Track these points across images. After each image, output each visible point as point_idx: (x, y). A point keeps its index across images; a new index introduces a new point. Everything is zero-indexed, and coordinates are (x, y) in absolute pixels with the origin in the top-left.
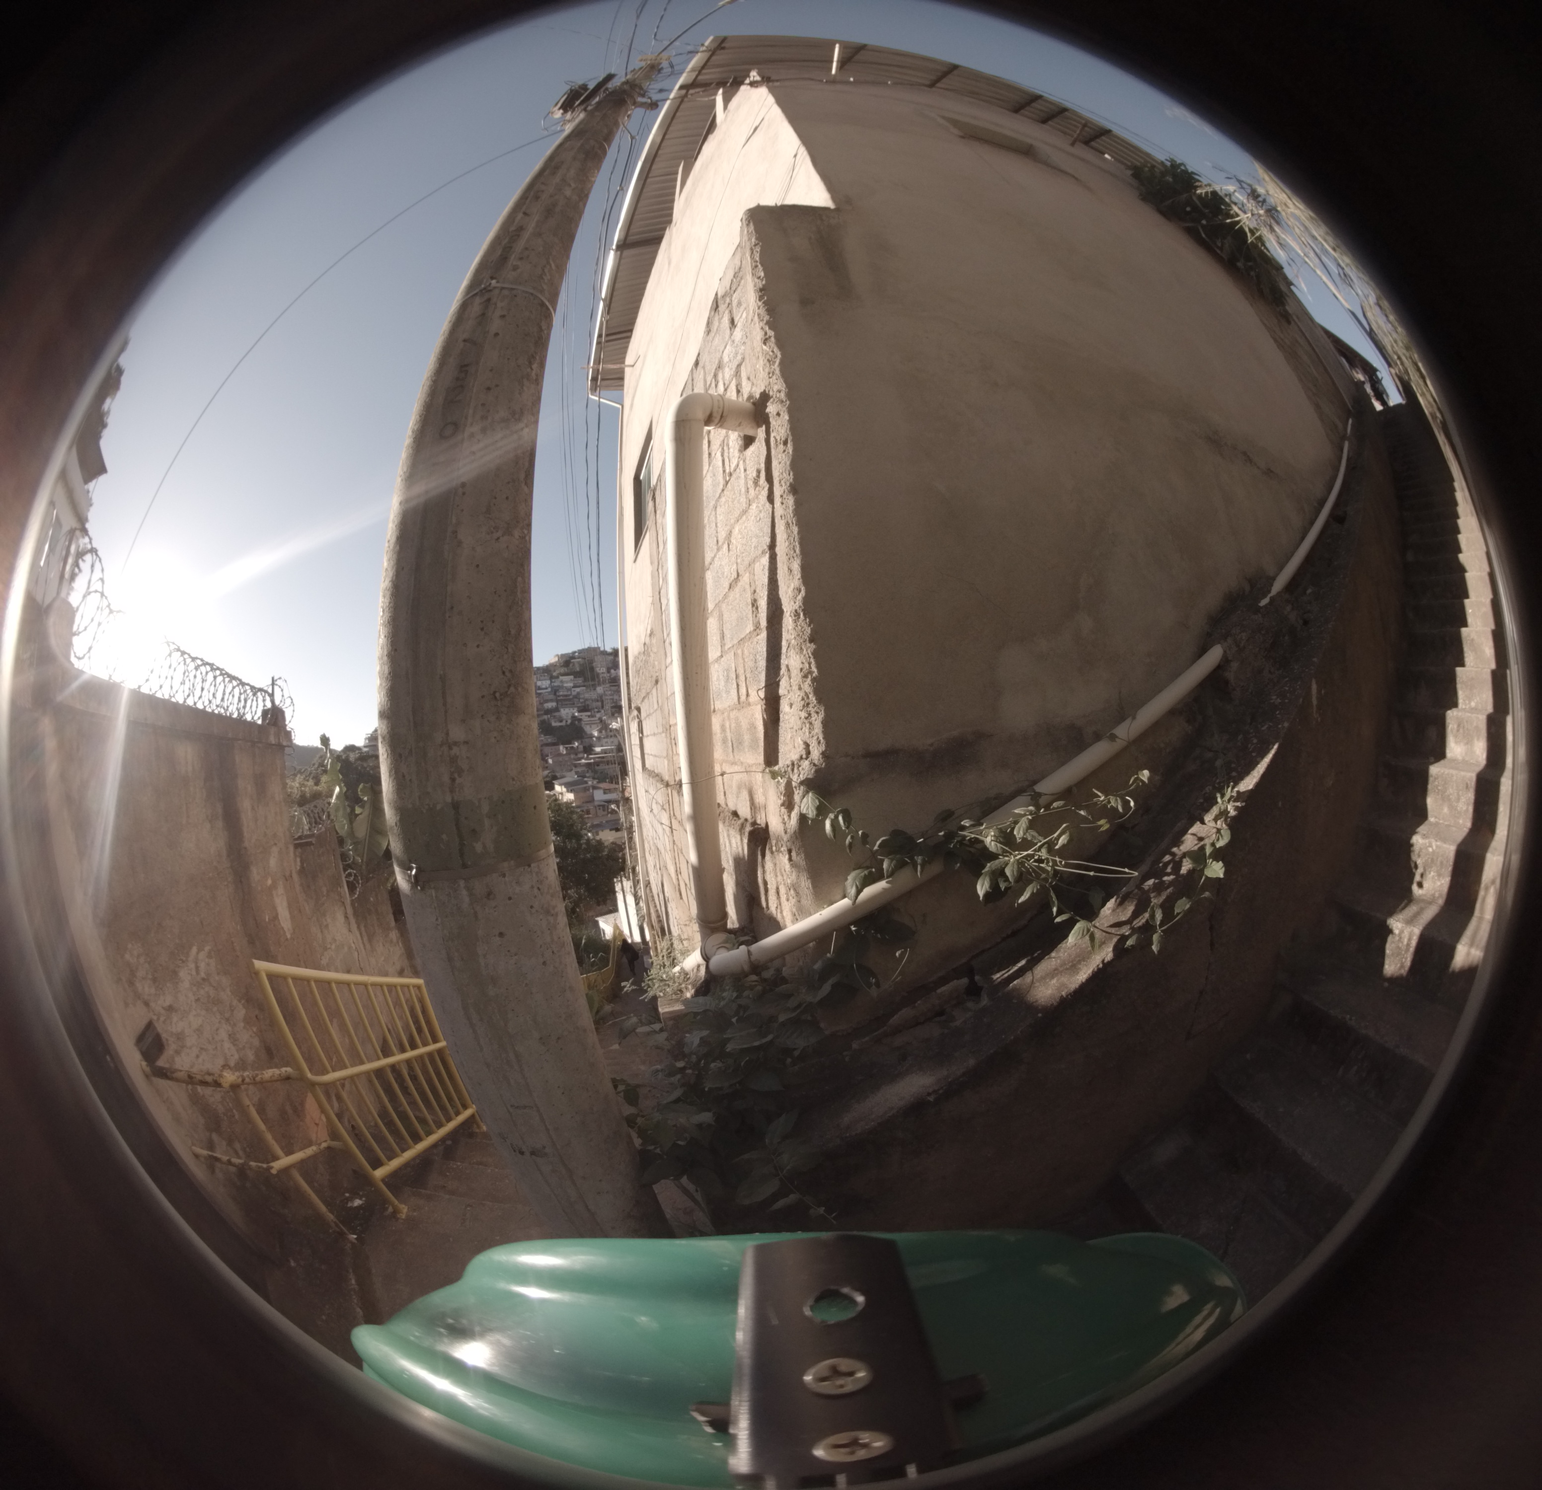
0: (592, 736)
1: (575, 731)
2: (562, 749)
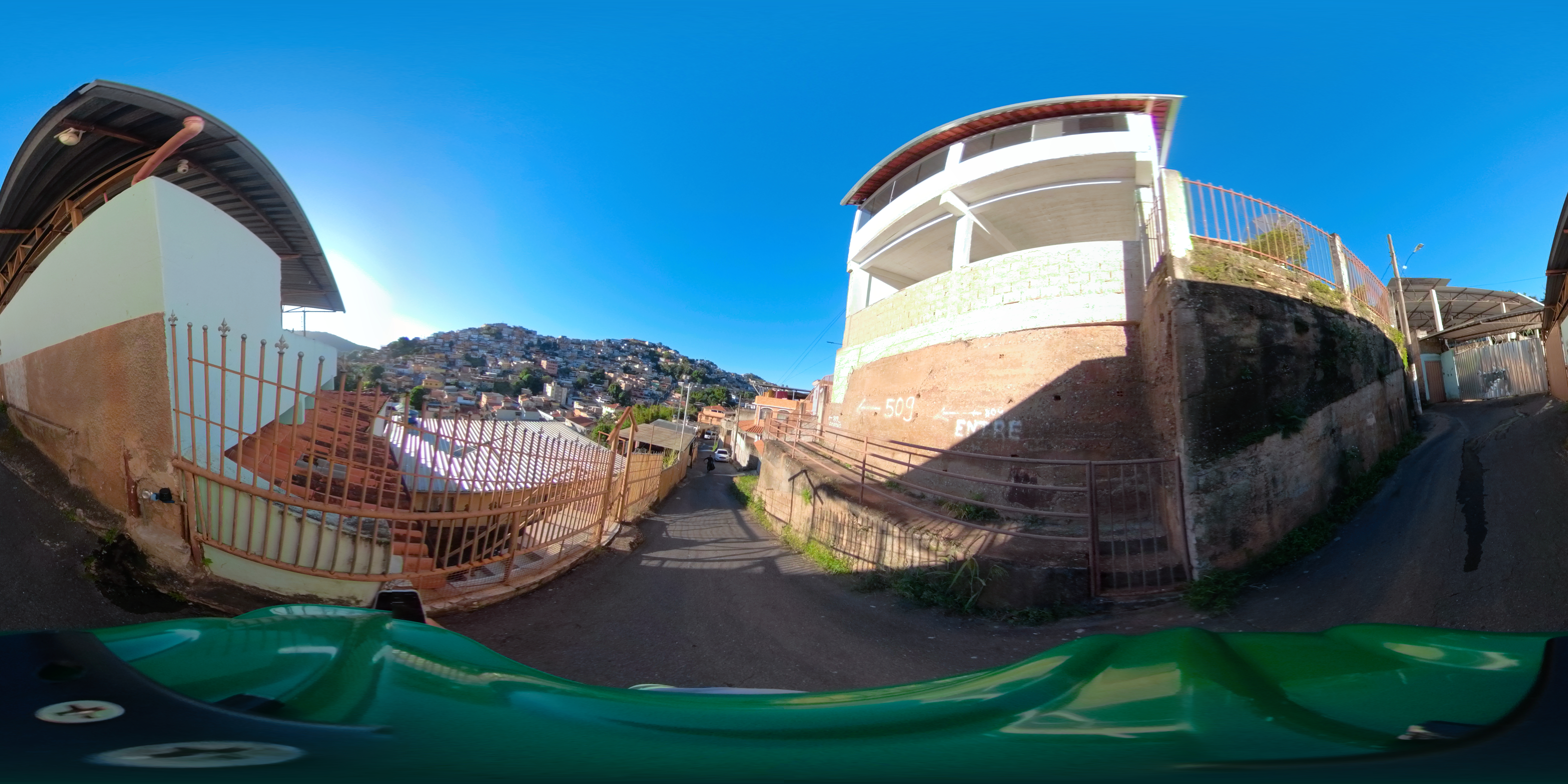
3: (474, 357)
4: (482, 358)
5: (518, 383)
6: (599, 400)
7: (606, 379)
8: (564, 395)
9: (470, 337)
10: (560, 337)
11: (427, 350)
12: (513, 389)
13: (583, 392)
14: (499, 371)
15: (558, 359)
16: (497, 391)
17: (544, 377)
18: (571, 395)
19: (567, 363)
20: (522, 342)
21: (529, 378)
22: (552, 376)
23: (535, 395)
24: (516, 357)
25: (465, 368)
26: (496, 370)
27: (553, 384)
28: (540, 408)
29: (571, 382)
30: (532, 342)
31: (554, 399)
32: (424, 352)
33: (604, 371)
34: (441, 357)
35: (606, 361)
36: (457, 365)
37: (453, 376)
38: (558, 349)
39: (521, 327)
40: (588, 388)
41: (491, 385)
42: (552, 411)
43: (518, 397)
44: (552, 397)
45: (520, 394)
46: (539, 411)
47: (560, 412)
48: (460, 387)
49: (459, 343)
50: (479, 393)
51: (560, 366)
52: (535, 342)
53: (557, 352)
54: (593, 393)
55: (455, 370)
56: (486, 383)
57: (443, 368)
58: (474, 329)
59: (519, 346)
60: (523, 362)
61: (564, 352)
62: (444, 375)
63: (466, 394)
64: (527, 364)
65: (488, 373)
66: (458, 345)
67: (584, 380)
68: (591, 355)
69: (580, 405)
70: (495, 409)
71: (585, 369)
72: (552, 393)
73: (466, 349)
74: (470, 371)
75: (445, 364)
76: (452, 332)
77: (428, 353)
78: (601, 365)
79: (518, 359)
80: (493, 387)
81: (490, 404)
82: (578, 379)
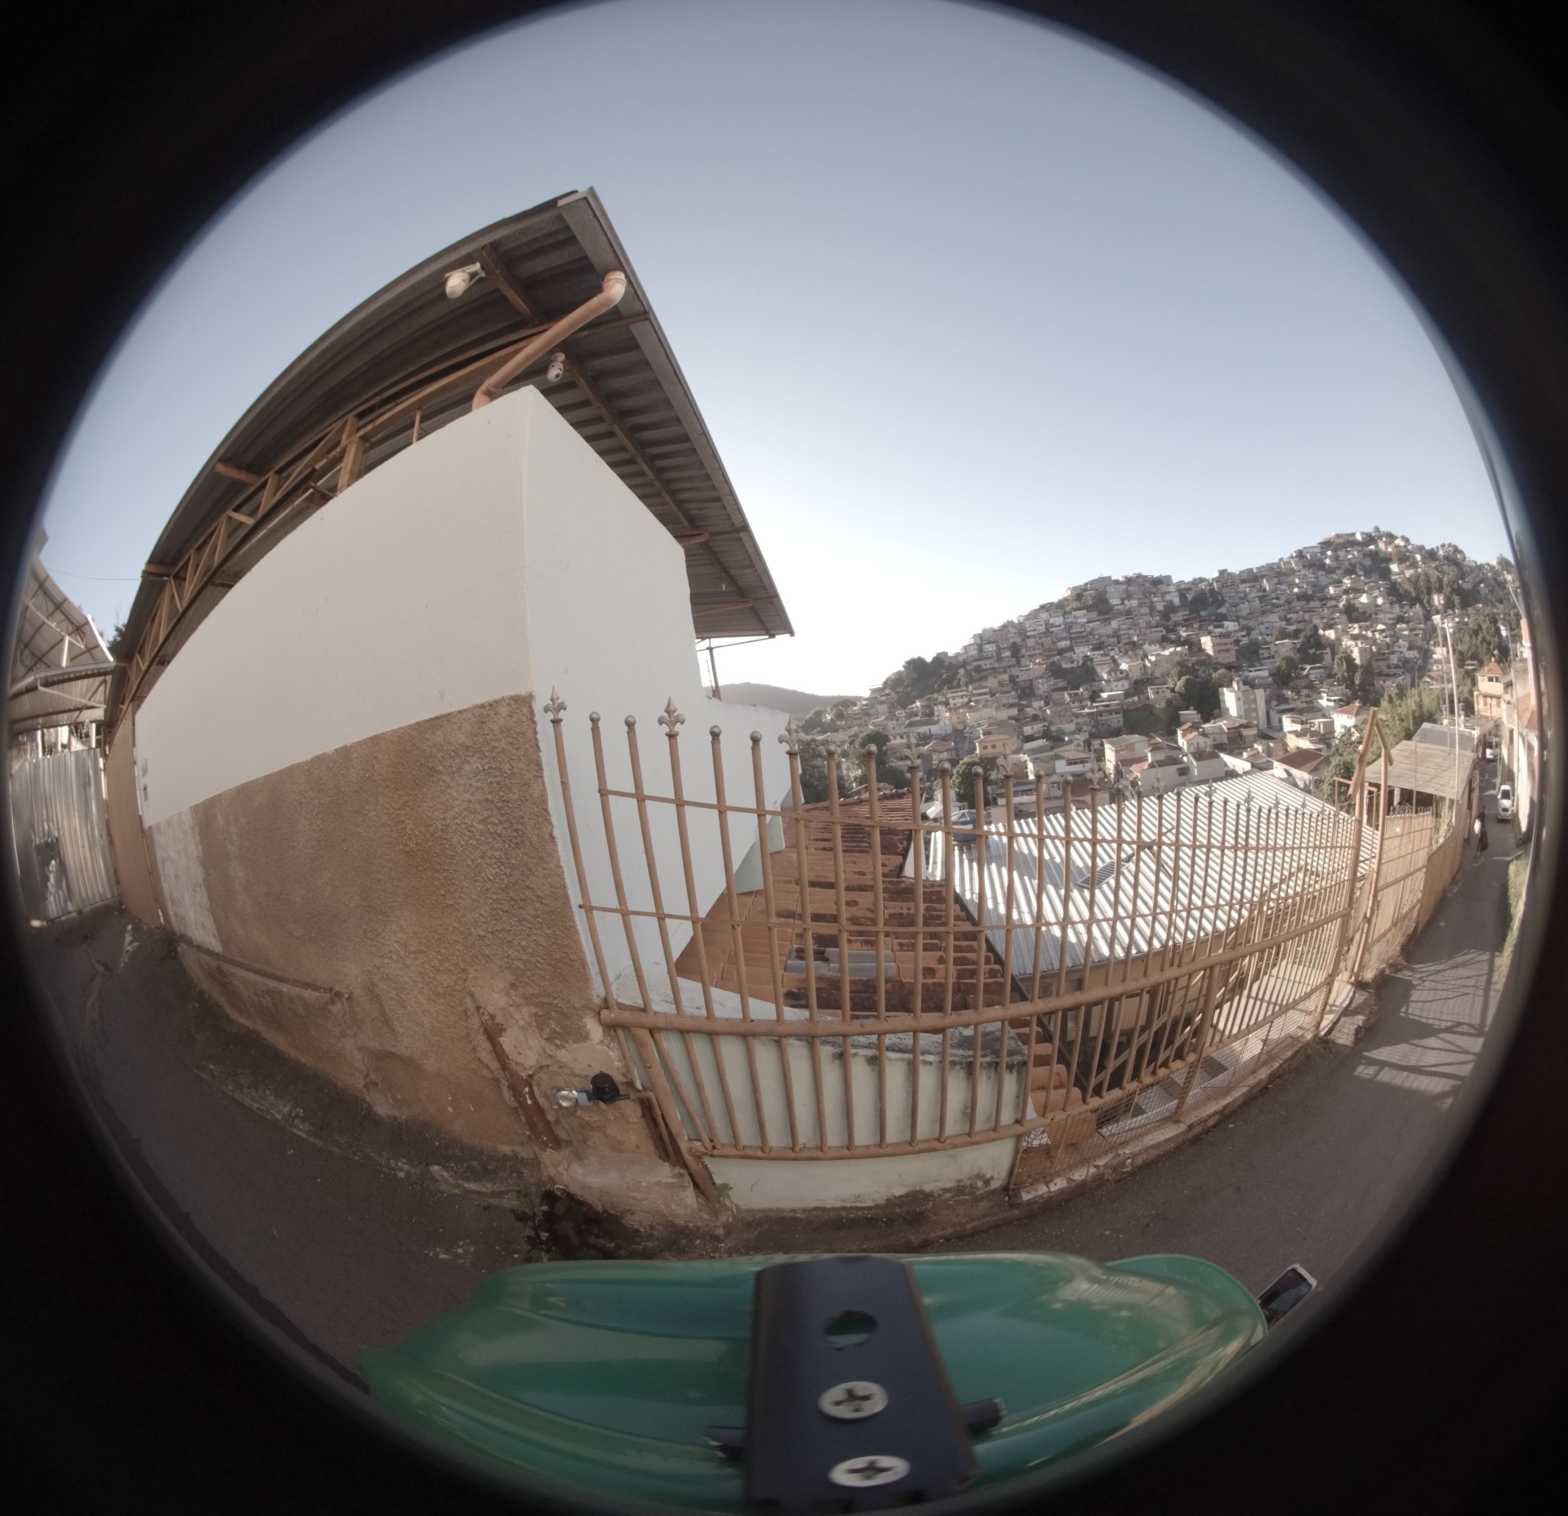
3: (1069, 666)
4: (1084, 664)
5: (1169, 702)
6: (1324, 702)
7: (1325, 648)
8: (1261, 705)
9: (1048, 625)
10: (1216, 575)
11: (968, 674)
12: (1162, 716)
13: (1293, 690)
14: (1126, 684)
15: (1230, 626)
16: (1132, 732)
17: (1215, 675)
18: (1274, 703)
19: (1248, 630)
20: (1152, 608)
21: (1187, 682)
22: (1229, 667)
23: (1207, 721)
24: (1151, 643)
25: (1055, 696)
26: (1120, 683)
27: (1235, 685)
28: (1221, 747)
29: (1265, 673)
30: (1171, 602)
31: (1244, 721)
32: (963, 680)
33: (1316, 628)
34: (1001, 684)
35: (1313, 604)
36: (1038, 692)
37: (1035, 718)
38: (1221, 604)
39: (1139, 576)
40: (1299, 677)
41: (1117, 720)
42: (1245, 749)
43: (1175, 733)
44: (1240, 717)
45: (1179, 725)
46: (1222, 755)
47: (1260, 748)
48: (1055, 739)
49: (1031, 642)
50: (1096, 743)
51: (1237, 642)
52: (1176, 601)
53: (1223, 610)
54: (1311, 686)
55: (1038, 704)
56: (1105, 717)
57: (1011, 706)
58: (1051, 604)
59: (1149, 618)
60: (1167, 653)
61: (1235, 605)
62: (1016, 719)
63: (1070, 752)
64: (1175, 653)
65: (1104, 695)
66: (1028, 649)
67: (1289, 660)
68: (1283, 598)
69: (1293, 722)
70: (1136, 771)
71: (1283, 635)
72: (1239, 708)
73: (1048, 653)
74: (1067, 698)
75: (1012, 697)
76: (1011, 623)
77: (971, 680)
78: (1307, 616)
79: (1155, 648)
80: (1121, 723)
81: (1124, 763)
82: (1278, 662)
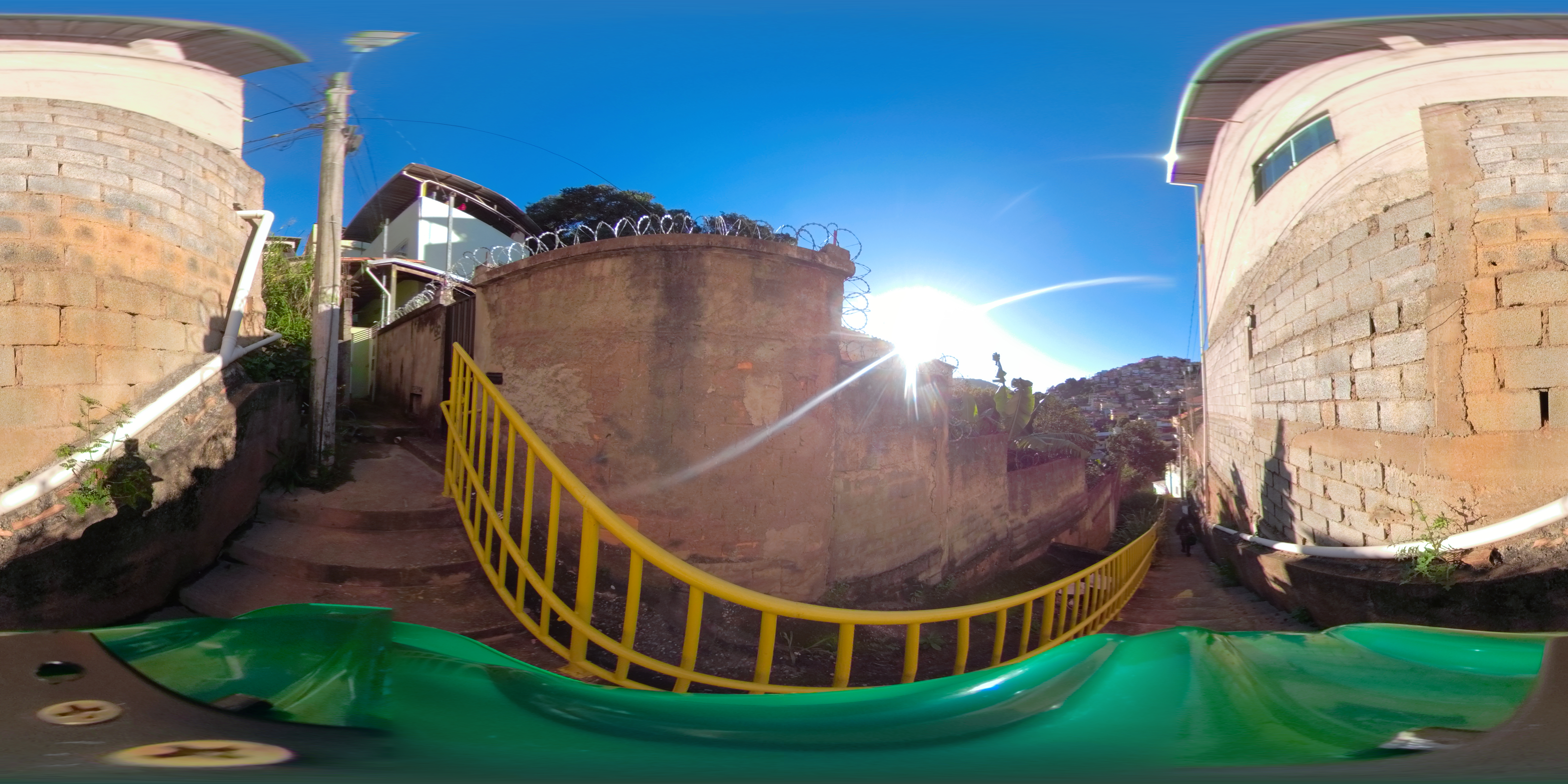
0: (1157, 397)
1: (1149, 394)
2: (1143, 402)
